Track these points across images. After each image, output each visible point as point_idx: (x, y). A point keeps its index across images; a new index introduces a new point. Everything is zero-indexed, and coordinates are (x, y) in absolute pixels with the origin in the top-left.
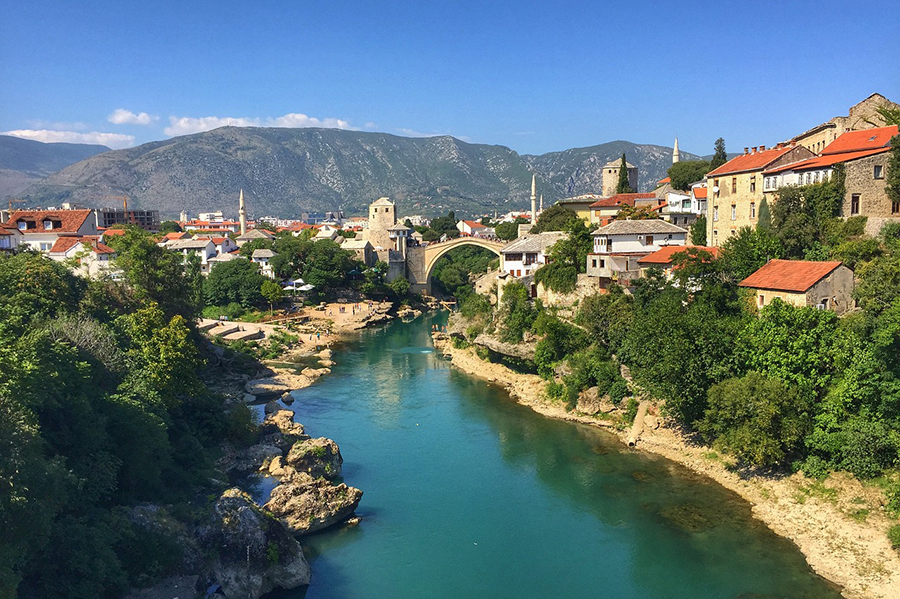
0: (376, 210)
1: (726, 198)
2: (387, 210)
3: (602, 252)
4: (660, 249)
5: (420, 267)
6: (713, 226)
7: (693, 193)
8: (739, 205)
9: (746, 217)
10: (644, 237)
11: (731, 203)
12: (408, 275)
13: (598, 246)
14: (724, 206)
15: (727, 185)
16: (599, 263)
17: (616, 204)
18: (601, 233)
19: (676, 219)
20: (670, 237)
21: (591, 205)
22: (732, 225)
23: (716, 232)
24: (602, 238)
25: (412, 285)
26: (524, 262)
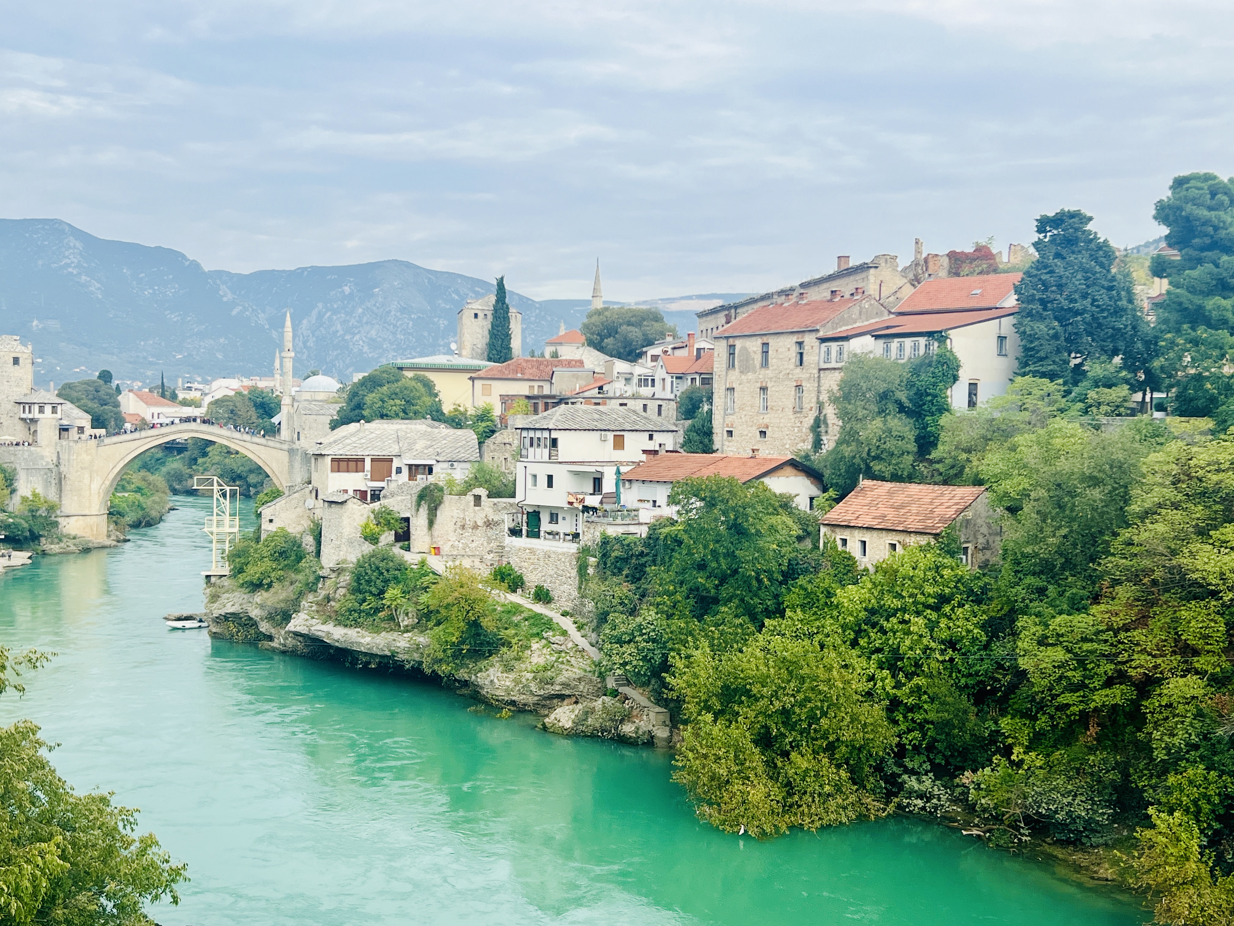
1: (750, 376)
2: (16, 361)
3: (538, 458)
4: (644, 457)
5: (86, 481)
6: (724, 421)
7: (661, 363)
8: (773, 389)
9: (787, 410)
10: (610, 436)
11: (759, 385)
12: (60, 497)
13: (531, 450)
14: (745, 389)
15: (752, 354)
16: (543, 481)
17: (519, 375)
18: (537, 426)
19: (645, 406)
20: (651, 437)
21: (473, 375)
22: (761, 421)
23: (730, 433)
24: (538, 434)
25: (68, 516)
26: (366, 475)
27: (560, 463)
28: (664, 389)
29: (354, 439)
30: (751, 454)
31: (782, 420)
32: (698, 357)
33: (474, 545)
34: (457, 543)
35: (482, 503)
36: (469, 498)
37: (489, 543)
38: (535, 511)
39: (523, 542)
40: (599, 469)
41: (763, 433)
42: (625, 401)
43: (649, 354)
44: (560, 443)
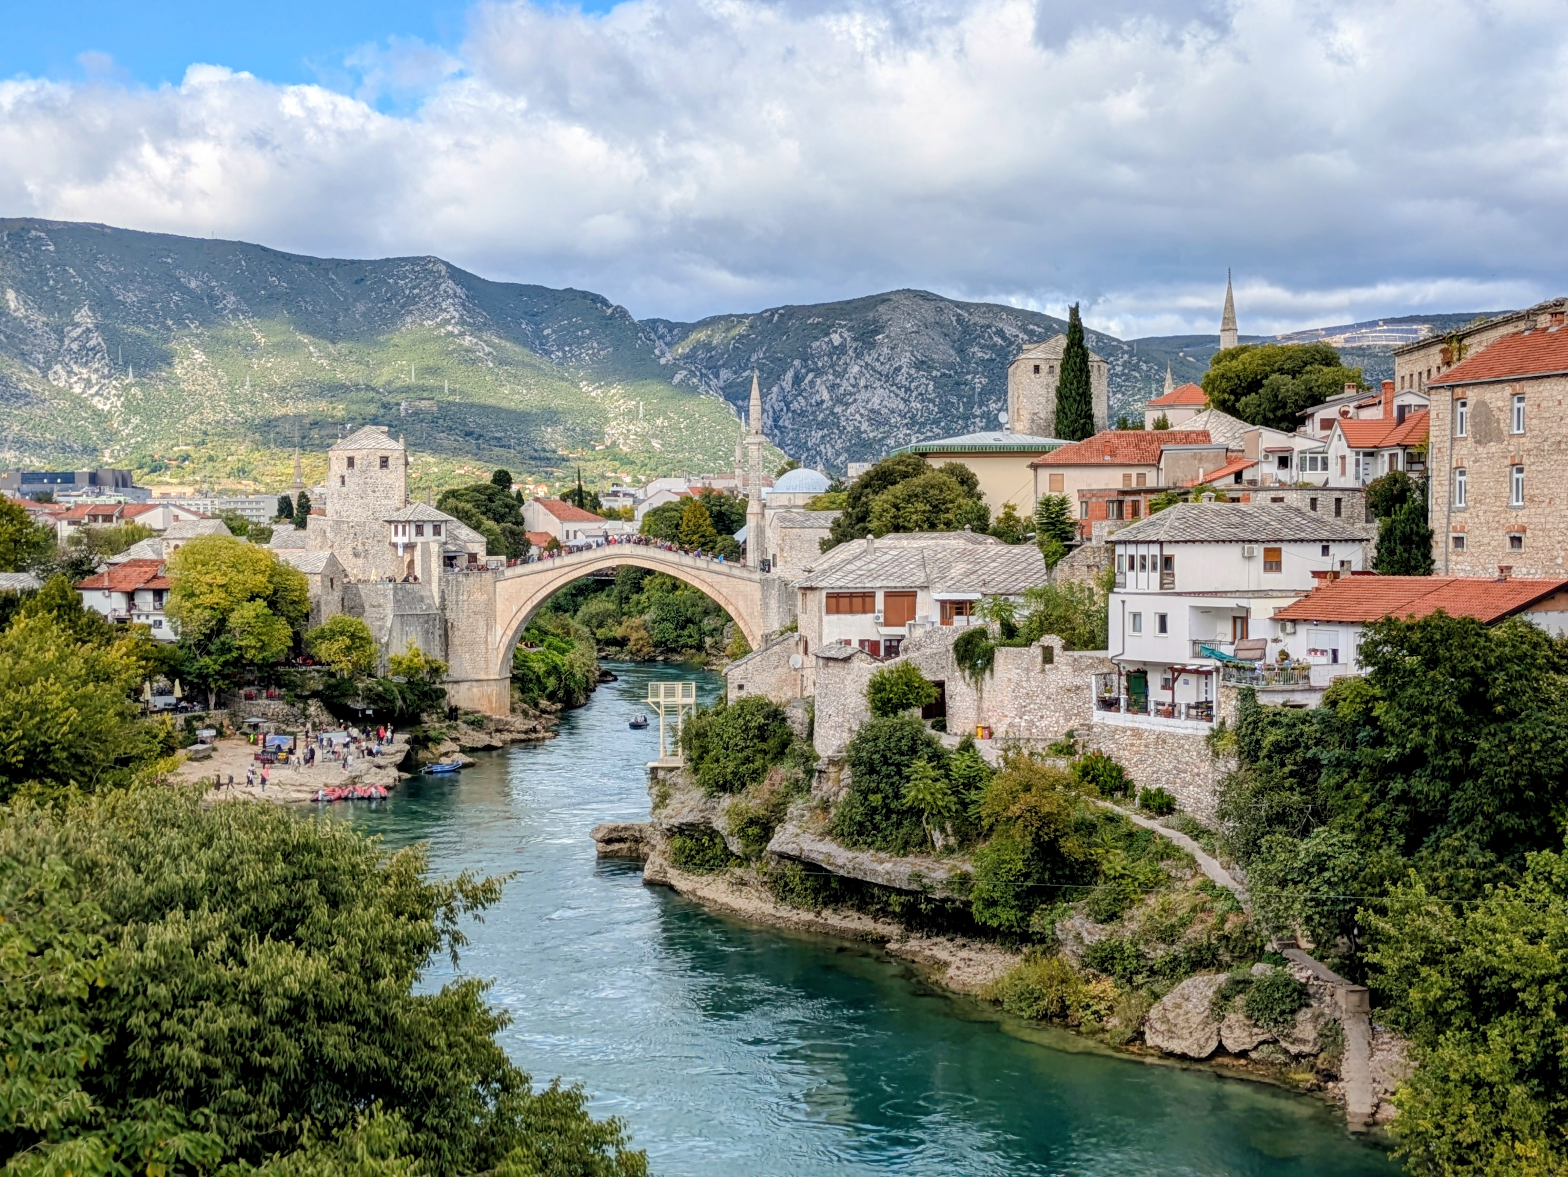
0: (351, 462)
1: (1493, 447)
2: (384, 462)
3: (1143, 586)
4: (1315, 583)
5: (482, 631)
6: (1449, 523)
7: (1339, 432)
8: (1533, 468)
9: (1558, 501)
10: (1259, 550)
11: (1508, 462)
12: (447, 655)
13: (1131, 575)
14: (1485, 469)
15: (1496, 413)
16: (1150, 623)
17: (1108, 458)
18: (1140, 537)
19: (1314, 501)
20: (1325, 550)
21: (1036, 460)
22: (1513, 521)
23: (1459, 541)
24: (1143, 550)
25: (457, 682)
26: (878, 618)
27: (1179, 594)
28: (1343, 473)
29: (858, 563)
30: (1496, 575)
31: (1550, 519)
32: (1401, 419)
33: (1044, 723)
34: (1017, 720)
35: (1056, 659)
36: (1035, 650)
37: (1068, 720)
38: (1138, 671)
39: (1121, 719)
40: (1243, 603)
41: (1516, 541)
42: (1281, 494)
43: (1318, 417)
44: (1177, 563)
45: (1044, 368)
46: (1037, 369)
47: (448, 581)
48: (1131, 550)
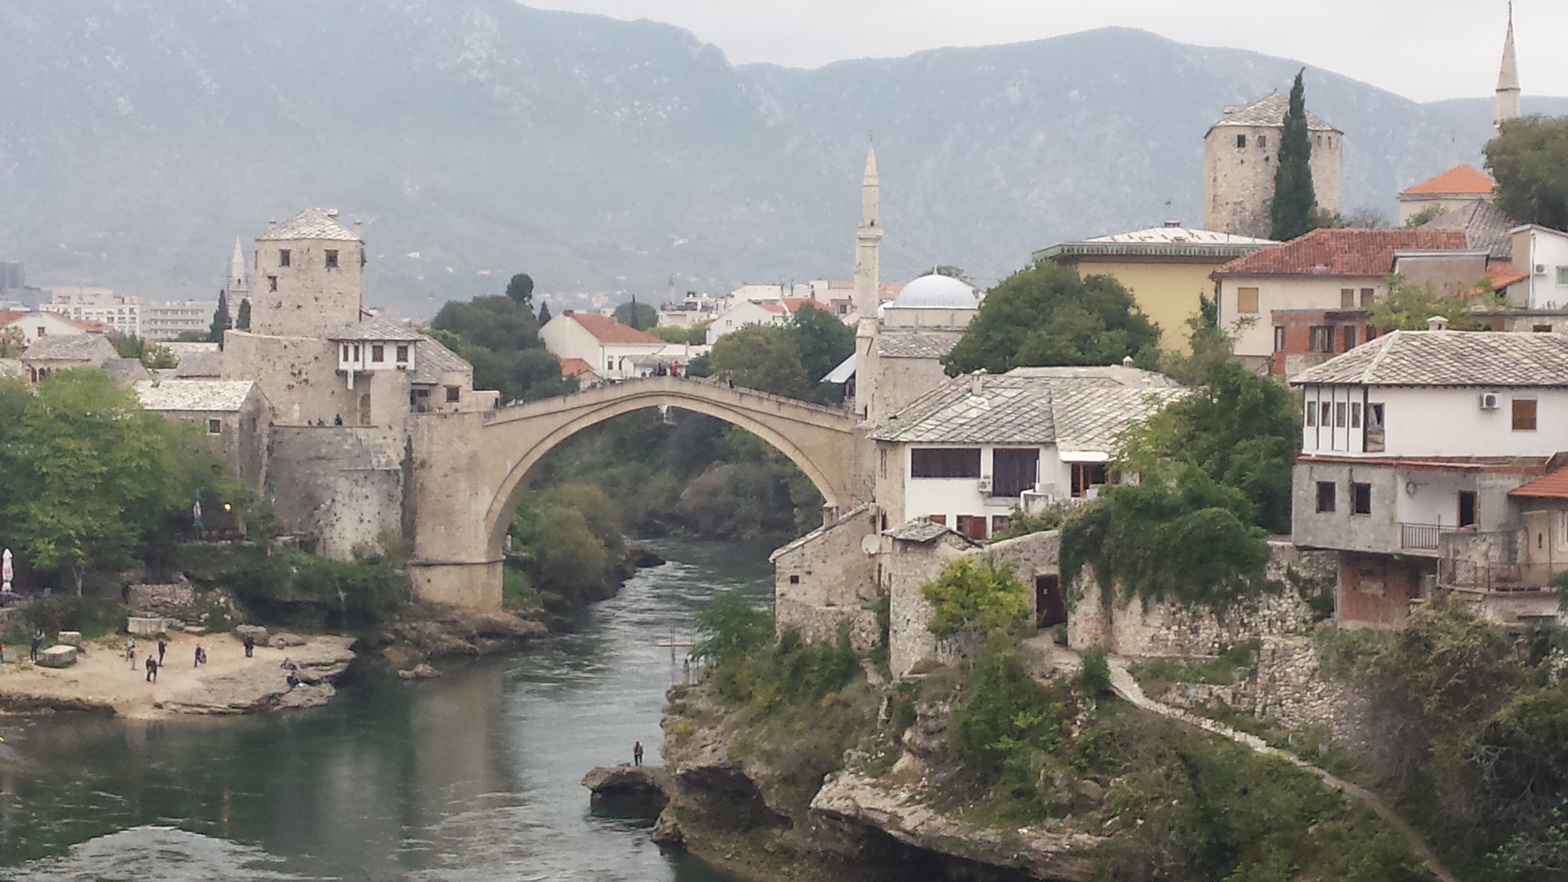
0: (286, 257)
2: (332, 259)
3: (1340, 450)
5: (464, 495)
10: (1504, 400)
13: (1325, 431)
17: (1320, 267)
18: (1338, 378)
21: (1218, 269)
24: (1341, 397)
25: (428, 565)
26: (983, 485)
29: (959, 408)
44: (1388, 415)
45: (1251, 139)
46: (1241, 141)
47: (416, 425)
48: (1326, 397)
